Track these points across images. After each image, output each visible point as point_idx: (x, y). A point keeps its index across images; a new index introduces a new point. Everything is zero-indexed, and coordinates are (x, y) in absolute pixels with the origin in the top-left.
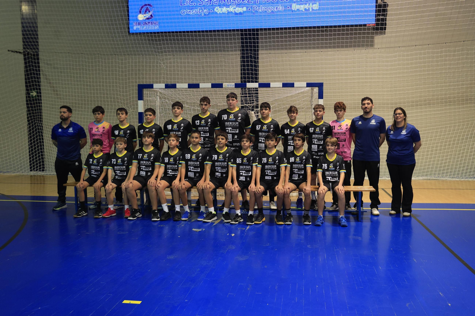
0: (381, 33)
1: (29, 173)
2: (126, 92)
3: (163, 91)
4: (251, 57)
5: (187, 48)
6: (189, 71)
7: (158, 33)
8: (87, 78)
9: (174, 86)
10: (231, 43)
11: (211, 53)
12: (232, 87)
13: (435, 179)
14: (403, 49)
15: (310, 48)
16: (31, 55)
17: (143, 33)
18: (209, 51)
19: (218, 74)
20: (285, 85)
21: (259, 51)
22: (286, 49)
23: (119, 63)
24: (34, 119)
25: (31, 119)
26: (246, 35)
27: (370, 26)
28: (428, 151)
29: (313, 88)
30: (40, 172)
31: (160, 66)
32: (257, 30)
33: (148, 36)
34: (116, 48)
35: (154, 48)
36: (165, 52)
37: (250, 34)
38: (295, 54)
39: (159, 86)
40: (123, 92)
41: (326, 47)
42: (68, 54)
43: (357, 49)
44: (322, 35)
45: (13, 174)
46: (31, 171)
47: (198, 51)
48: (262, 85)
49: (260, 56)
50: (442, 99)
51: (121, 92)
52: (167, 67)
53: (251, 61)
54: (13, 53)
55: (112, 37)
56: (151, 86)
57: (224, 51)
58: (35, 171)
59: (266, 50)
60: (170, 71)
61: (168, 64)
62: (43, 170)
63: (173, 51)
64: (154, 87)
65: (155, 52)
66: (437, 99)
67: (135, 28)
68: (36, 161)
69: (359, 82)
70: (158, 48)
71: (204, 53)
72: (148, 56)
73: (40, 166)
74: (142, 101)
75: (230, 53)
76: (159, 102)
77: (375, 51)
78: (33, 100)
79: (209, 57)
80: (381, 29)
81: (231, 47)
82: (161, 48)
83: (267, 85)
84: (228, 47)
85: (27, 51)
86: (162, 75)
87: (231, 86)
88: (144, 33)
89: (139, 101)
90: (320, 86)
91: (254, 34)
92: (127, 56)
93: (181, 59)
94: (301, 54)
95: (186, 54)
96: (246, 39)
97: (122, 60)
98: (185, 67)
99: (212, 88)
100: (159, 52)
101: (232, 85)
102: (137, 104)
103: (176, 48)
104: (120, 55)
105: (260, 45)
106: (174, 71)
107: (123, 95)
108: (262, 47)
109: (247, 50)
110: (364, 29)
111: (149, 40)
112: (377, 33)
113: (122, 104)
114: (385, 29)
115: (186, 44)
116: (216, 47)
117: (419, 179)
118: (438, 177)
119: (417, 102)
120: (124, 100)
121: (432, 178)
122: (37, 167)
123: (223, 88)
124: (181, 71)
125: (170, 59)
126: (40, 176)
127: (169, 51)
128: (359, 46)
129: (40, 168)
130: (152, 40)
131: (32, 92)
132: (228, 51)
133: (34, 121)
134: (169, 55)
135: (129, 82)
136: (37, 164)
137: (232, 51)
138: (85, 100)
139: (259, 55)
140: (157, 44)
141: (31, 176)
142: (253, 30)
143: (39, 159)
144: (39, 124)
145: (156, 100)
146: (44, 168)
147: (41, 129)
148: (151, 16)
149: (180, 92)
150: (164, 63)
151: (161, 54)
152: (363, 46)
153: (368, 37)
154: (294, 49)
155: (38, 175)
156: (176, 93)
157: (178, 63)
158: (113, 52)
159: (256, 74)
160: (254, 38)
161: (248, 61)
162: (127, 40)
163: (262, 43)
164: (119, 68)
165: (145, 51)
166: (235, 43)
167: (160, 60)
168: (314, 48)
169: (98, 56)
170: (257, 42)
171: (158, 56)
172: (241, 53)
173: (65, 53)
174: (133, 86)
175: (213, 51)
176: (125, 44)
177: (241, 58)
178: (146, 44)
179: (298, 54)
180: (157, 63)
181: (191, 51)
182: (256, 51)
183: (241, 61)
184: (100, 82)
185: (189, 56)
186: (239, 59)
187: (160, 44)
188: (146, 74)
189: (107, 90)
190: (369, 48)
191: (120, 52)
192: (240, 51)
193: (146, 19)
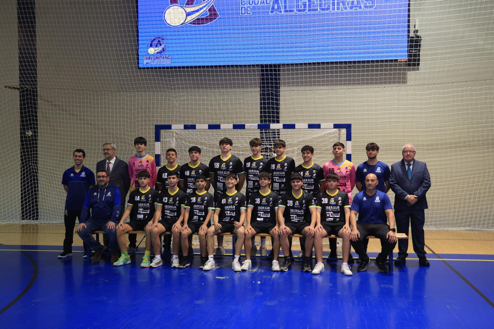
0: (414, 70)
1: (21, 222)
2: (134, 132)
4: (272, 94)
5: (202, 84)
6: (204, 109)
7: (171, 68)
8: (91, 116)
9: (193, 127)
10: (251, 80)
11: (229, 90)
12: (255, 128)
13: (479, 230)
14: (438, 86)
15: (336, 85)
16: (30, 91)
18: (226, 88)
19: (236, 113)
20: (311, 126)
21: (281, 88)
23: (127, 100)
24: (29, 161)
25: (26, 162)
26: (267, 71)
27: (402, 62)
28: (470, 199)
29: (340, 129)
30: (33, 221)
31: (172, 104)
32: (279, 65)
34: (124, 84)
35: (167, 84)
36: (179, 88)
37: (271, 70)
38: (320, 92)
39: (177, 127)
40: (131, 132)
42: (71, 90)
43: (388, 86)
44: (350, 72)
45: (3, 223)
46: (23, 219)
47: (214, 88)
48: (286, 126)
49: (281, 93)
50: (484, 141)
51: (128, 132)
52: (180, 104)
53: (272, 99)
54: (10, 89)
55: (121, 73)
56: (169, 127)
57: (243, 87)
58: (27, 219)
59: (288, 86)
60: (184, 109)
61: (181, 101)
62: (37, 219)
63: (187, 88)
64: (173, 127)
65: (168, 88)
66: (479, 141)
67: (145, 62)
68: (30, 208)
69: (390, 122)
70: (170, 85)
71: (221, 90)
72: (159, 93)
73: (34, 213)
74: (159, 142)
75: (249, 90)
76: (175, 144)
77: (408, 88)
78: (30, 141)
79: (226, 94)
80: (414, 65)
81: (251, 84)
82: (174, 85)
83: (292, 126)
84: (247, 84)
85: (25, 87)
89: (156, 142)
90: (348, 127)
91: (275, 70)
92: (137, 93)
93: (195, 96)
94: (327, 91)
95: (201, 91)
96: (267, 75)
97: (130, 97)
98: (199, 105)
99: (233, 129)
100: (171, 89)
101: (255, 126)
102: (154, 145)
103: (190, 84)
104: (129, 91)
105: (282, 81)
106: (188, 109)
107: (131, 135)
108: (285, 83)
109: (268, 87)
110: (395, 65)
112: (409, 70)
114: (418, 65)
115: (201, 80)
116: (234, 84)
117: (461, 229)
118: (483, 228)
119: (456, 143)
121: (475, 229)
122: (30, 215)
123: (245, 129)
124: (195, 109)
125: (184, 96)
126: (33, 225)
127: (183, 88)
128: (390, 83)
129: (33, 217)
131: (28, 132)
132: (247, 88)
133: (29, 163)
134: (183, 92)
135: (138, 121)
136: (30, 212)
137: (251, 87)
139: (281, 92)
140: (170, 81)
141: (23, 225)
142: (275, 66)
143: (33, 206)
144: (34, 167)
145: (172, 141)
146: (37, 216)
147: (36, 172)
148: (163, 49)
149: (199, 133)
150: (176, 101)
151: (173, 91)
152: (394, 83)
153: (399, 74)
154: (319, 85)
155: (30, 225)
157: (191, 100)
158: (122, 88)
159: (278, 113)
160: (276, 75)
161: (268, 99)
162: (138, 76)
163: (284, 79)
164: (127, 105)
165: (156, 87)
166: (255, 79)
167: (173, 97)
168: (341, 85)
169: (105, 92)
170: (279, 78)
171: (170, 93)
172: (261, 90)
173: (69, 89)
174: (142, 125)
175: (231, 88)
176: (135, 80)
177: (261, 96)
178: (158, 80)
179: (324, 91)
180: (169, 100)
181: (206, 88)
182: (277, 88)
183: (261, 98)
184: (105, 121)
185: (205, 93)
186: (259, 97)
187: (173, 81)
188: (157, 112)
189: (113, 129)
190: (401, 85)
191: (129, 88)
192: (261, 88)
193: (158, 53)
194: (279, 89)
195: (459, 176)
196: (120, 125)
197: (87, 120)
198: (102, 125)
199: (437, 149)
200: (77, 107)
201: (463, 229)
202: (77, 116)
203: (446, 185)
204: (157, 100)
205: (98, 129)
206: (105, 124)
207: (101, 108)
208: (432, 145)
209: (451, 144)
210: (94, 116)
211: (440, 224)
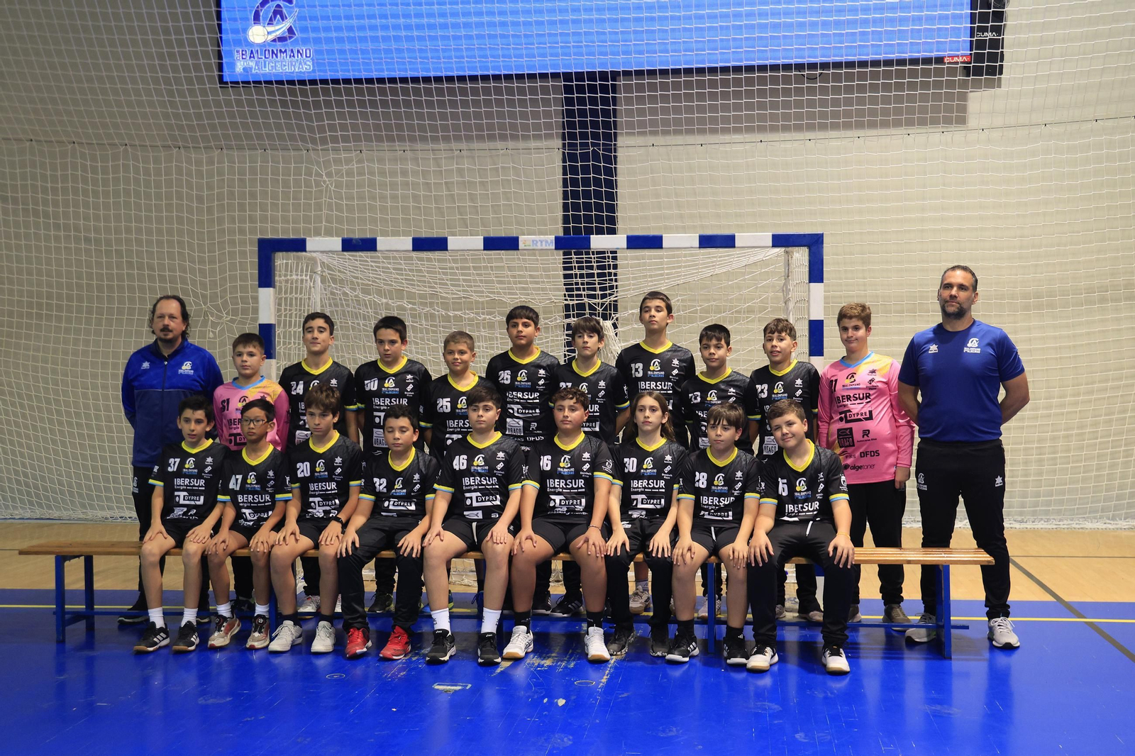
0: (990, 85)
2: (212, 261)
3: (335, 261)
4: (596, 156)
5: (399, 127)
6: (405, 198)
7: (313, 82)
8: (86, 218)
9: (369, 245)
10: (536, 115)
11: (476, 145)
12: (548, 247)
14: (1055, 129)
15: (774, 129)
17: (266, 82)
18: (469, 139)
19: (496, 209)
20: (707, 242)
21: (619, 138)
22: (702, 132)
23: (189, 174)
26: (581, 89)
27: (957, 63)
29: (790, 249)
31: (318, 184)
32: (615, 75)
33: (282, 93)
34: (181, 128)
35: (300, 128)
36: (335, 140)
37: (592, 89)
38: (728, 148)
39: (323, 245)
40: (202, 261)
41: (823, 127)
42: (28, 144)
43: (919, 131)
44: (811, 91)
47: (435, 139)
48: (636, 242)
49: (621, 154)
51: (194, 263)
52: (338, 185)
53: (597, 170)
55: (170, 93)
56: (298, 245)
57: (515, 137)
59: (640, 134)
60: (350, 198)
61: (342, 176)
63: (357, 139)
64: (308, 247)
65: (303, 139)
67: (240, 66)
69: (922, 231)
70: (311, 129)
71: (454, 145)
72: (281, 153)
74: (271, 289)
75: (533, 144)
76: (321, 294)
77: (971, 136)
79: (467, 157)
80: (990, 71)
81: (537, 127)
82: (321, 129)
83: (654, 242)
84: (525, 127)
86: (325, 211)
87: (544, 243)
88: (270, 82)
89: (261, 289)
90: (814, 243)
91: (604, 89)
92: (217, 152)
93: (381, 161)
94: (748, 146)
95: (398, 148)
96: (581, 101)
97: (199, 163)
98: (394, 186)
99: (484, 250)
100: (314, 141)
101: (547, 242)
102: (256, 299)
103: (366, 127)
104: (193, 147)
105: (621, 120)
106: (361, 198)
107: (202, 272)
108: (630, 125)
109: (583, 136)
110: (939, 73)
111: (284, 104)
112: (977, 85)
113: (198, 298)
114: (1001, 73)
115: (398, 116)
116: (490, 127)
119: (1103, 289)
120: (203, 285)
123: (518, 249)
124: (383, 198)
125: (348, 161)
127: (346, 139)
128: (922, 122)
130: (295, 104)
132: (526, 138)
134: (347, 150)
135: (222, 232)
137: (537, 137)
138: (79, 287)
139: (619, 150)
140: (308, 117)
142: (603, 75)
145: (310, 288)
148: (290, 30)
149: (390, 263)
150: (329, 175)
151: (320, 148)
152: (935, 122)
153: (950, 97)
154: (725, 131)
156: (379, 267)
157: (372, 173)
158: (173, 138)
159: (612, 208)
160: (605, 101)
161: (585, 170)
162: (218, 104)
163: (629, 113)
164: (190, 186)
165: (270, 137)
166: (548, 115)
167: (318, 163)
168: (786, 129)
169: (126, 151)
170: (615, 110)
171: (311, 152)
172: (564, 145)
173: (21, 140)
174: (232, 242)
175: (480, 138)
176: (209, 116)
177: (564, 161)
178: (276, 115)
179: (739, 148)
180: (309, 173)
181: (412, 139)
182: (610, 137)
183: (564, 167)
184: (128, 230)
185: (408, 153)
186: (558, 164)
187: (319, 118)
188: (275, 206)
189: (150, 254)
190: (952, 127)
191: (194, 139)
192: (564, 139)
193: (274, 40)
194: (615, 141)
195: (1113, 380)
196: (170, 243)
197: (77, 229)
198: (119, 241)
199: (1051, 305)
200: (45, 191)
201: (1123, 524)
202: (46, 215)
203: (1076, 403)
204: (275, 172)
205: (108, 253)
206: (128, 241)
207: (116, 194)
208: (1038, 295)
209: (1090, 290)
210: (97, 218)
211: (1059, 512)
